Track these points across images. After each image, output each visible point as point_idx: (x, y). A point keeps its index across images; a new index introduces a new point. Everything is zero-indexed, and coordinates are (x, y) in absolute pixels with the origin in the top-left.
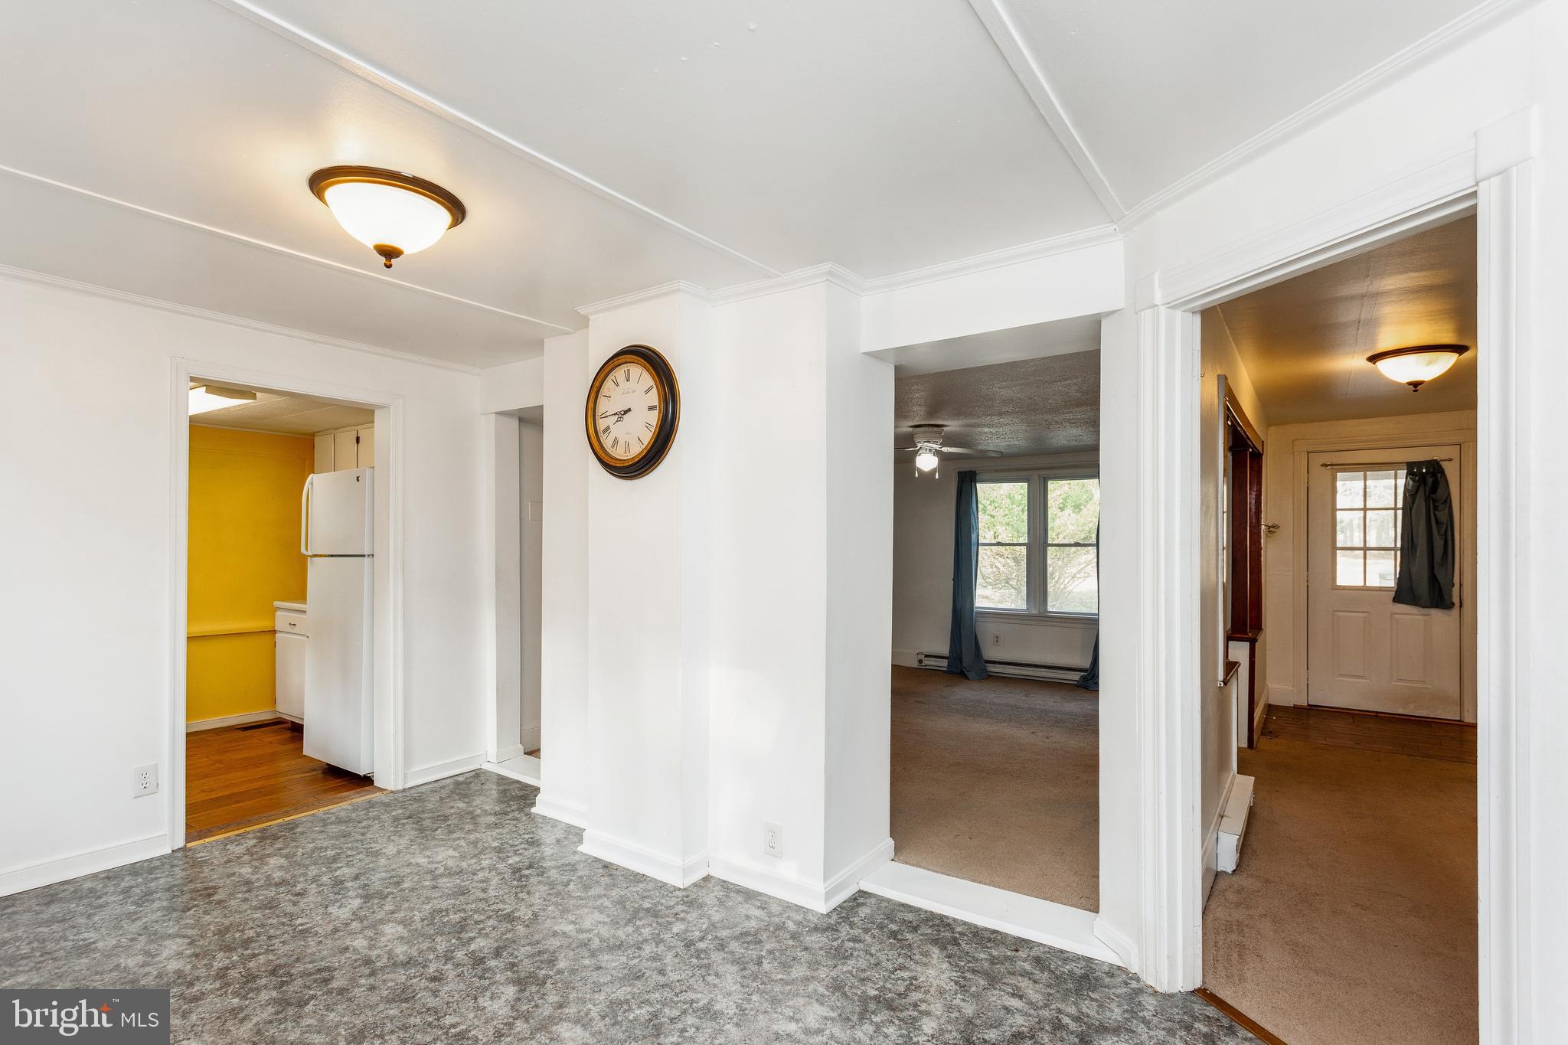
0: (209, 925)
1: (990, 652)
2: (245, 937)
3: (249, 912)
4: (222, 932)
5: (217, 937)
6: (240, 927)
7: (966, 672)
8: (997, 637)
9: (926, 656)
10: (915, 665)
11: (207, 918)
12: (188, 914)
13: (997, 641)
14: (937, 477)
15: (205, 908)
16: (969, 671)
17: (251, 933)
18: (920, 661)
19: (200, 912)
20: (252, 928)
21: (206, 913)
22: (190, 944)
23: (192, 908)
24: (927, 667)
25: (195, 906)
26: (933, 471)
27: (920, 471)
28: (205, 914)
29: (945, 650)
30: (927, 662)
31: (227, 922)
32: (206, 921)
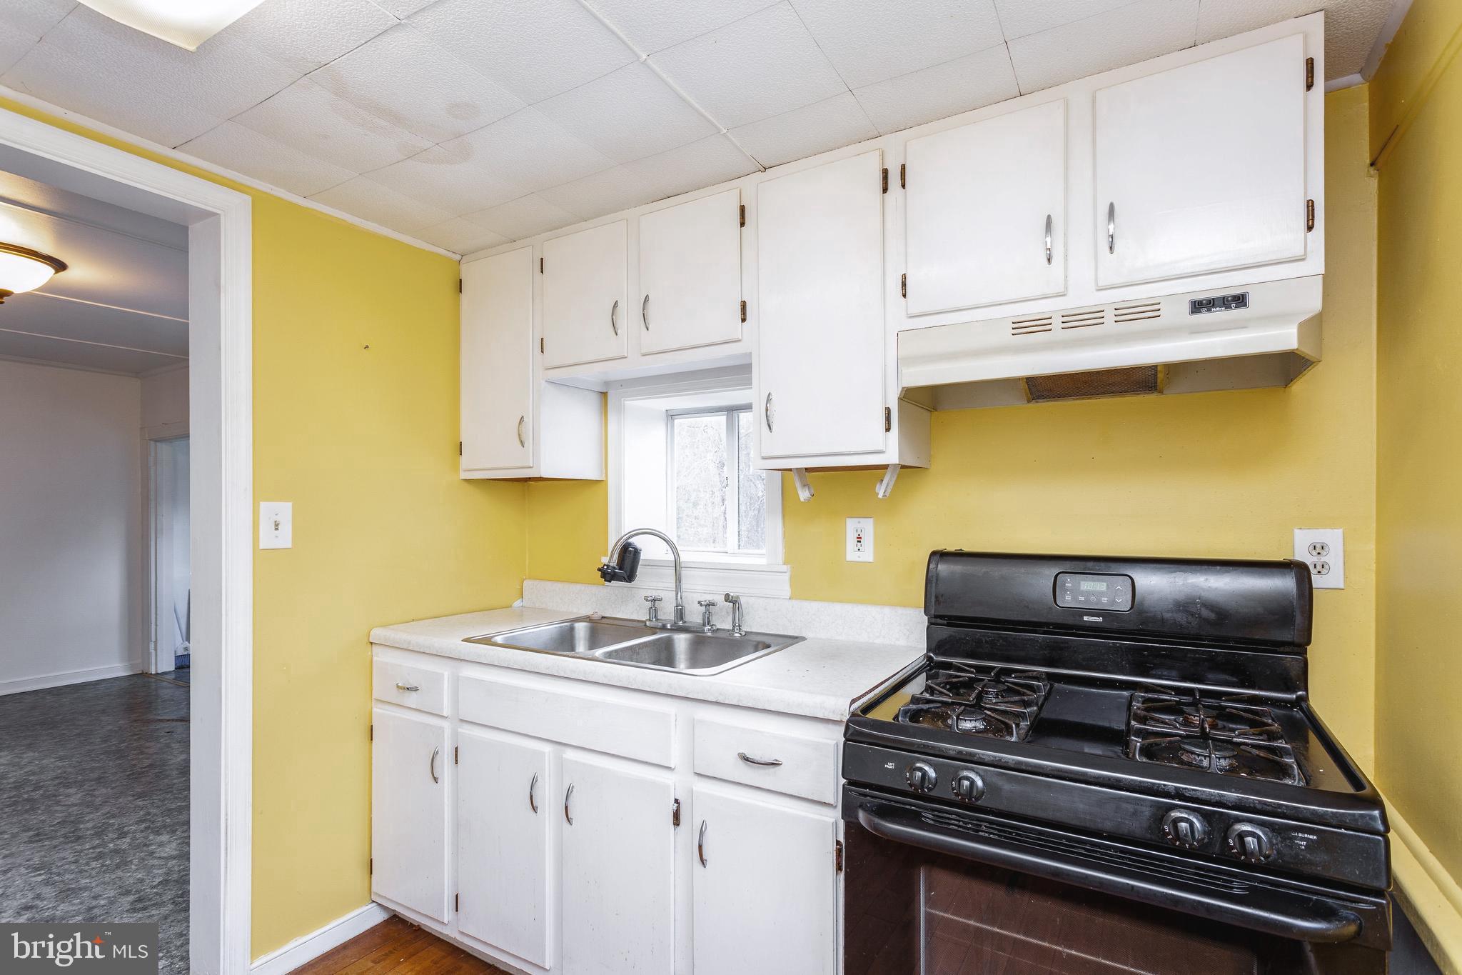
0: (137, 869)
2: (100, 861)
3: (93, 885)
4: (124, 864)
5: (129, 859)
6: (105, 869)
11: (140, 876)
12: (161, 879)
15: (143, 886)
17: (94, 864)
19: (148, 881)
20: (93, 869)
21: (141, 881)
22: (153, 853)
23: (158, 885)
25: (155, 887)
28: (143, 879)
31: (119, 873)
32: (140, 873)
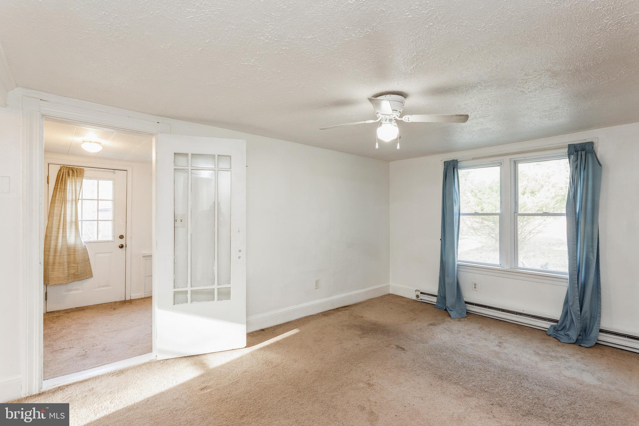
1: (469, 295)
7: (449, 311)
8: (475, 284)
9: (421, 293)
10: (414, 298)
13: (475, 287)
14: (398, 147)
16: (452, 311)
18: (417, 296)
24: (422, 301)
26: (394, 142)
27: (380, 142)
29: (434, 289)
30: (422, 297)
